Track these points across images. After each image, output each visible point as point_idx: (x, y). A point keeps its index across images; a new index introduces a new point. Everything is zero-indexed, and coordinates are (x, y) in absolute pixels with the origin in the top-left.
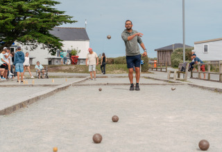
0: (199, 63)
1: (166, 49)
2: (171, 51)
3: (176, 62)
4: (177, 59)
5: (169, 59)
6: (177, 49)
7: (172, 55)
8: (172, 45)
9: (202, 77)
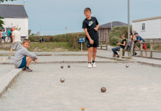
0: (142, 41)
1: (104, 27)
2: (109, 29)
3: (114, 40)
4: (115, 37)
5: (108, 37)
6: (116, 27)
7: (111, 33)
8: (110, 23)
9: (144, 55)
